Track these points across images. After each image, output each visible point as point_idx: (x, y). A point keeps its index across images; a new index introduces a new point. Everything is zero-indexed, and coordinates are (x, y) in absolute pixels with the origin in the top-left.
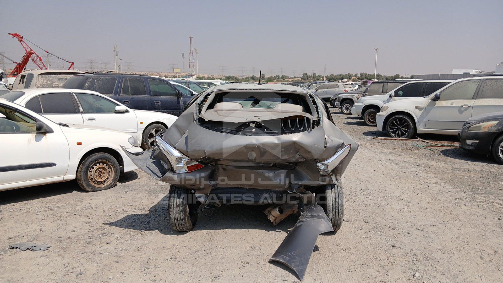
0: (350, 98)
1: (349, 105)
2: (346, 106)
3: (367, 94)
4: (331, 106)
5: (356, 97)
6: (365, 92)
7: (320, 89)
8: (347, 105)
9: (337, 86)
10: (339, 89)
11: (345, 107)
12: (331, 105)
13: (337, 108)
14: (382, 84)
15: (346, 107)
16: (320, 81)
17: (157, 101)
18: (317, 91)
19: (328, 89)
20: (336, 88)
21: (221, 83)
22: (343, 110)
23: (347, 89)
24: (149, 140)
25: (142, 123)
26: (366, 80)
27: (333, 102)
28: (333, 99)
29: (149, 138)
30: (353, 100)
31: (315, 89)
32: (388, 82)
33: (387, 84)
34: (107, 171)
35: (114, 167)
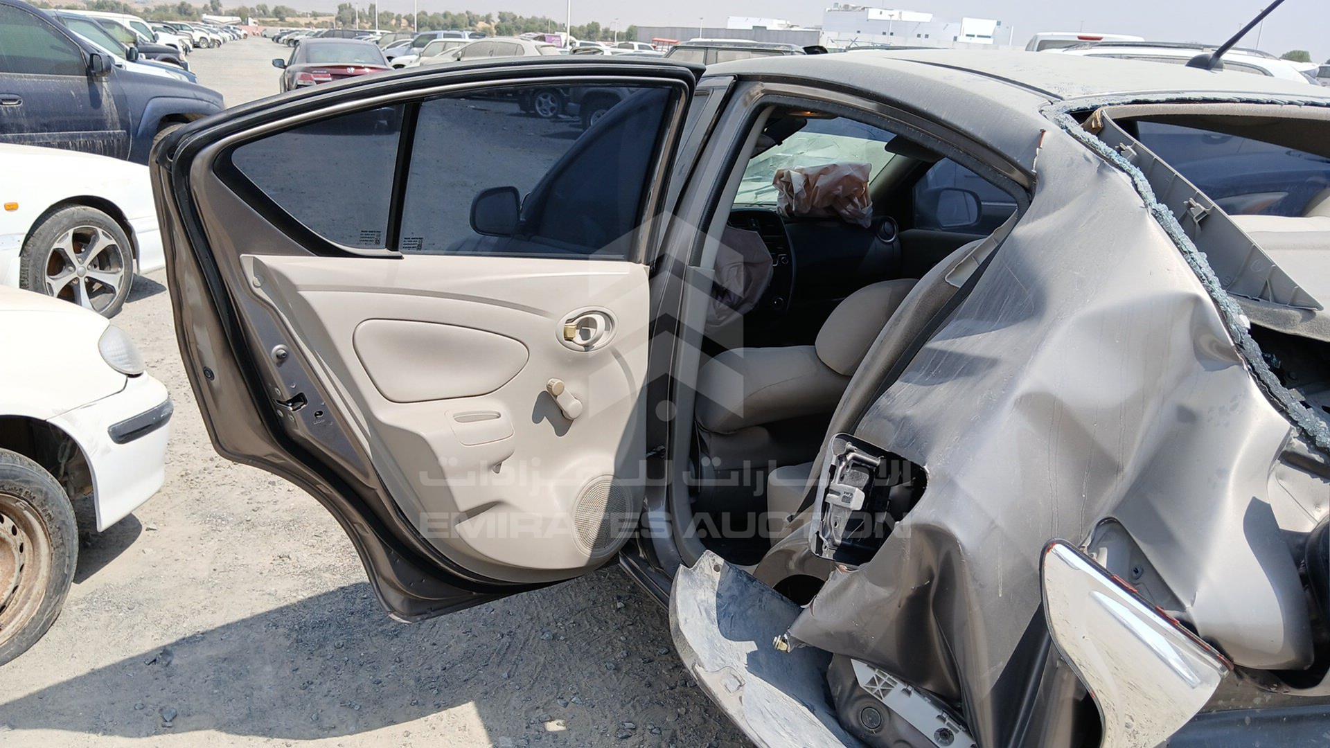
4: (524, 112)
7: (467, 56)
9: (518, 51)
12: (522, 109)
16: (445, 32)
17: (6, 96)
18: (459, 60)
19: (491, 56)
20: (515, 54)
24: (53, 283)
25: (11, 207)
27: (527, 98)
29: (49, 274)
31: (453, 56)
32: (718, 48)
33: (717, 54)
34: (10, 549)
35: (46, 519)
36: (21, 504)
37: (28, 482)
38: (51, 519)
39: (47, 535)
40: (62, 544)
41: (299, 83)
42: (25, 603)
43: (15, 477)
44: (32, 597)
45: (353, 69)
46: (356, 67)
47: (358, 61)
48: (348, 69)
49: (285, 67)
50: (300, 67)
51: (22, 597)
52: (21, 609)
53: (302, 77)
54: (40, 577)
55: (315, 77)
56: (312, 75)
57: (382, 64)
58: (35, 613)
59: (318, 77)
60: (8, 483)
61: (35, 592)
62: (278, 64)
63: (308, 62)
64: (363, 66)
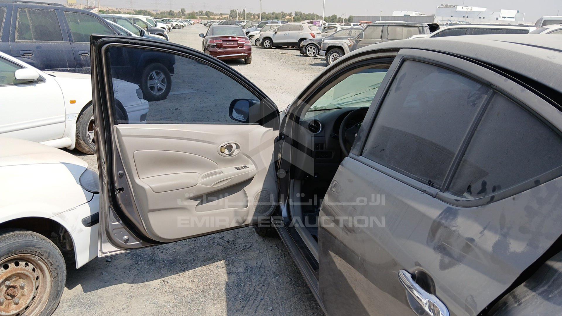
0: (340, 45)
1: (337, 55)
2: (333, 56)
3: (361, 40)
4: (302, 54)
5: (347, 44)
6: (358, 37)
7: (280, 31)
8: (334, 54)
9: (301, 28)
10: (304, 32)
11: (331, 57)
12: (301, 53)
13: (309, 57)
14: (381, 28)
15: (333, 58)
16: (272, 21)
17: (83, 52)
18: (276, 33)
19: (289, 31)
20: (300, 30)
21: (147, 19)
22: (329, 61)
23: (313, 32)
24: (90, 134)
25: (73, 102)
26: (312, 20)
27: (303, 49)
28: (304, 46)
29: (89, 130)
30: (344, 48)
31: (274, 31)
32: (388, 25)
33: (388, 28)
34: (31, 280)
35: (49, 265)
36: (36, 258)
37: (40, 248)
38: (52, 265)
39: (50, 272)
40: (57, 276)
41: (209, 44)
42: (38, 304)
43: (33, 246)
44: (42, 301)
45: (231, 38)
46: (232, 37)
47: (233, 34)
48: (229, 38)
49: (204, 37)
50: (210, 37)
51: (37, 301)
52: (36, 307)
53: (210, 42)
54: (46, 292)
55: (215, 41)
56: (214, 40)
57: (243, 36)
58: (43, 310)
59: (217, 41)
60: (29, 249)
61: (43, 299)
62: (201, 36)
63: (213, 35)
64: (235, 36)
